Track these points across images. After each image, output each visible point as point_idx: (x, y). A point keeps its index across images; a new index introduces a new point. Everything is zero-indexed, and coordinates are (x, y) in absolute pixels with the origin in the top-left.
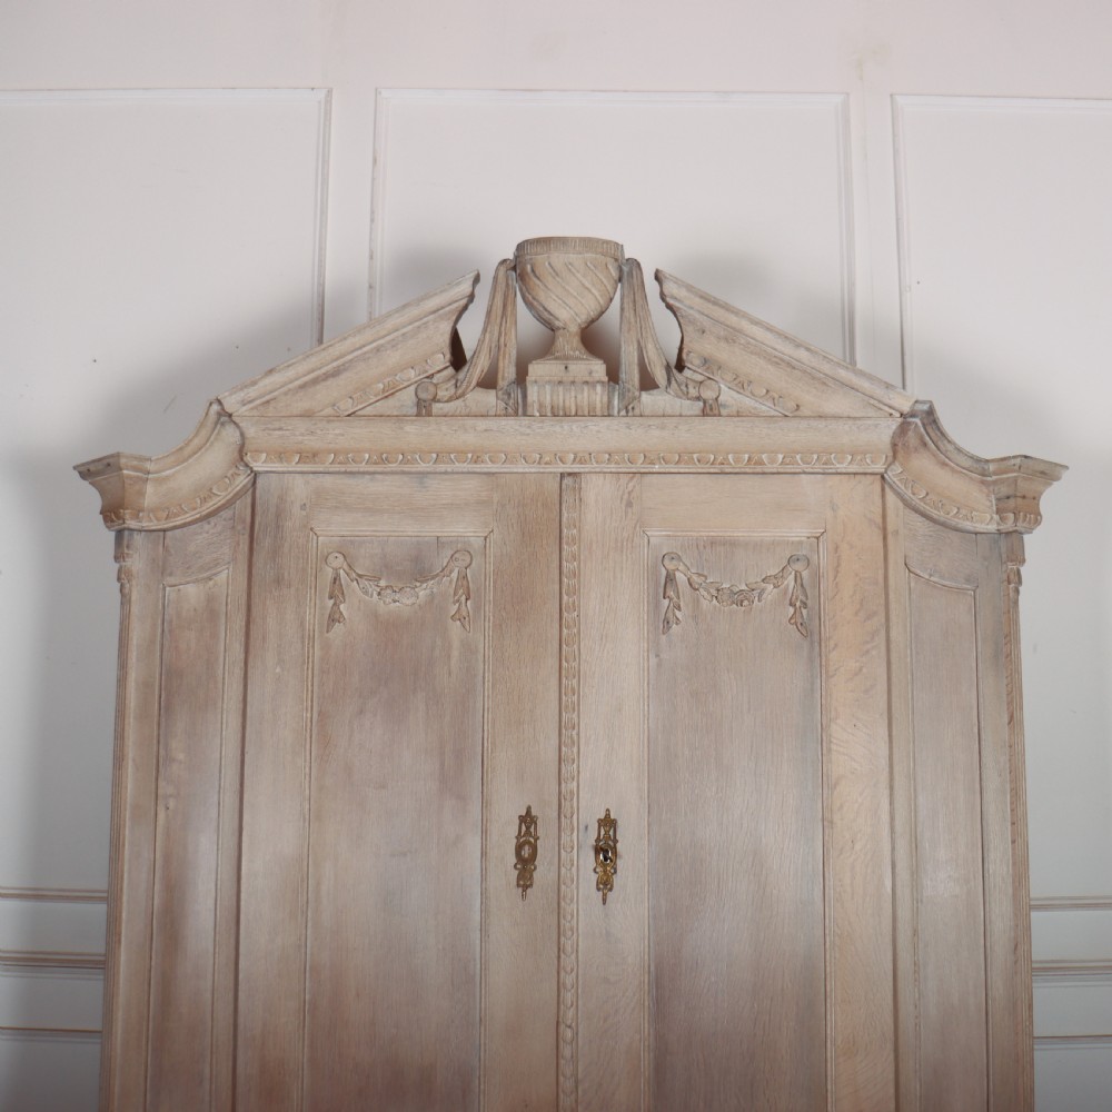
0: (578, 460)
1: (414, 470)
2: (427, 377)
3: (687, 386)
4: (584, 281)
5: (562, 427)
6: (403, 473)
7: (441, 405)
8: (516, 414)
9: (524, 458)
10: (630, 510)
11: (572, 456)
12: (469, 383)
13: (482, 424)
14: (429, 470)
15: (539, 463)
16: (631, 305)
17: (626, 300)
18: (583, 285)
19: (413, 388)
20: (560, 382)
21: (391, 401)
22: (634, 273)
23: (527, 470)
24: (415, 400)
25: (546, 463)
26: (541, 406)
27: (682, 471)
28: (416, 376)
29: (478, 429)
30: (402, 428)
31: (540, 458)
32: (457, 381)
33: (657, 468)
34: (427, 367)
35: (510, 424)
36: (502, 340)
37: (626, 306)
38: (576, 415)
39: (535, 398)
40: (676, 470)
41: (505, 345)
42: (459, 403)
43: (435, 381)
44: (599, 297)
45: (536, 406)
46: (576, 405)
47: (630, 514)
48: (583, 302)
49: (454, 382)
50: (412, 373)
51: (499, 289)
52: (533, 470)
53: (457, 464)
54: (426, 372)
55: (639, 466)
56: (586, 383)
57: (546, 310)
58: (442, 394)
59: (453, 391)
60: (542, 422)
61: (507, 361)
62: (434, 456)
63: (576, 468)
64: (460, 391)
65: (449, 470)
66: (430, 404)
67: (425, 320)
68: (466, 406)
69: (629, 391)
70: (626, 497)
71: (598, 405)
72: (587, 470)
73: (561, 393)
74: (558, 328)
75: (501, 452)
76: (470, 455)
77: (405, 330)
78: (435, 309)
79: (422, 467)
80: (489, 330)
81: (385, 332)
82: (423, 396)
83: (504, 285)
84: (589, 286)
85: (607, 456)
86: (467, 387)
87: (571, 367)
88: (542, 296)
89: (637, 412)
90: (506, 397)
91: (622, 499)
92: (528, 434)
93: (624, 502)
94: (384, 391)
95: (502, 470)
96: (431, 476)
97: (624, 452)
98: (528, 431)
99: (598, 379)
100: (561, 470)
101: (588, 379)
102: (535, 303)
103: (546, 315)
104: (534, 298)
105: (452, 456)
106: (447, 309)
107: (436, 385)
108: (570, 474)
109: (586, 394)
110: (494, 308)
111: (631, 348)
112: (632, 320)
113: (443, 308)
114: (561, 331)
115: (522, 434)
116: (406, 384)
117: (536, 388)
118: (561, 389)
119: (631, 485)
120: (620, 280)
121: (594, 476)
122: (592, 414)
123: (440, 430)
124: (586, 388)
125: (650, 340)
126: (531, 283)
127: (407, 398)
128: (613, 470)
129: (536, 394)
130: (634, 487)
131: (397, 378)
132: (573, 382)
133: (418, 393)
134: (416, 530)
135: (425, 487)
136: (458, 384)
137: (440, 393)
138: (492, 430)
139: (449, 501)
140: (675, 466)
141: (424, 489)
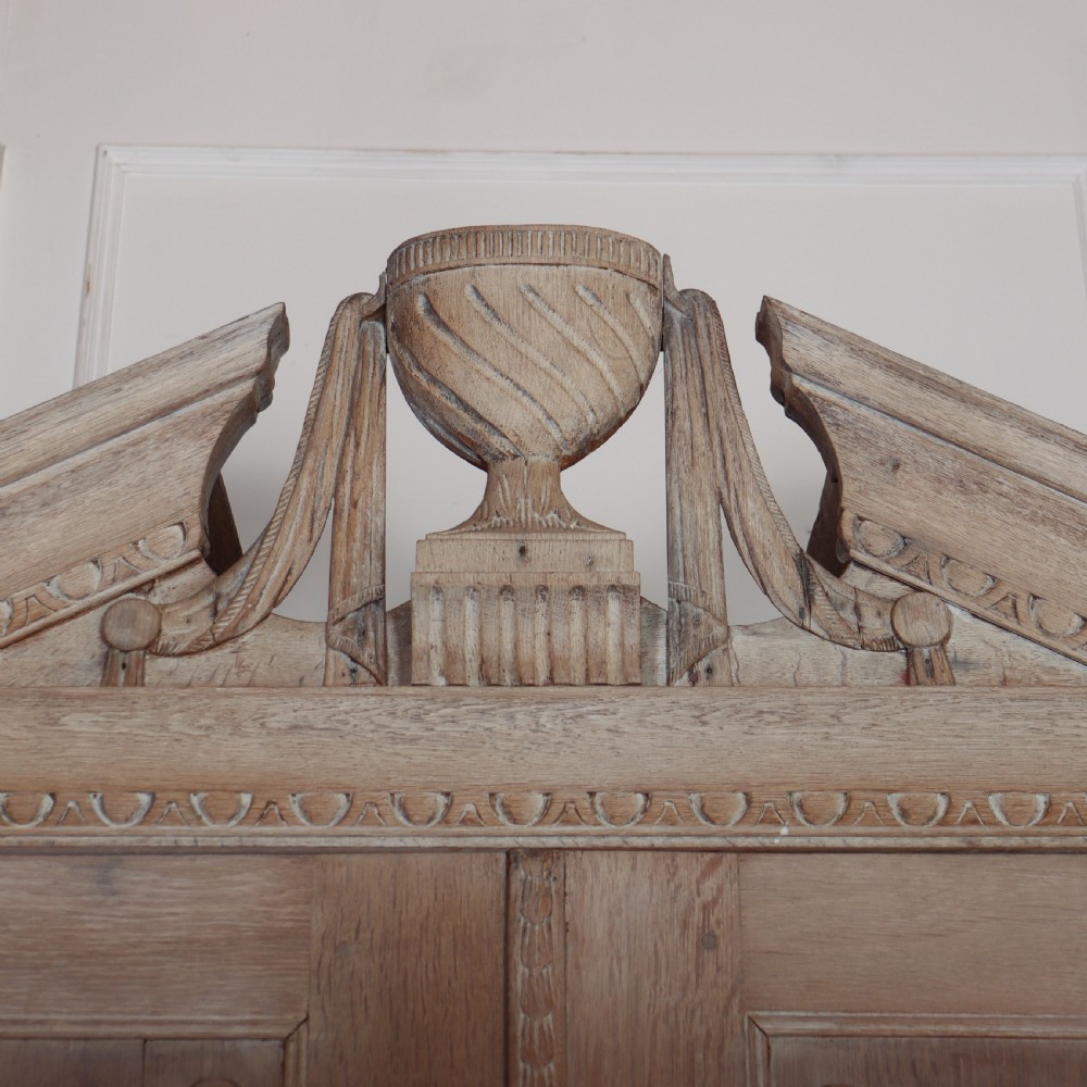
0: (556, 810)
1: (84, 841)
2: (136, 589)
3: (857, 610)
4: (569, 331)
5: (512, 717)
6: (53, 851)
7: (170, 663)
8: (381, 680)
9: (403, 807)
10: (708, 955)
11: (539, 801)
12: (253, 602)
13: (283, 712)
14: (126, 841)
15: (445, 821)
16: (696, 402)
17: (680, 390)
18: (568, 343)
19: (93, 617)
20: (506, 590)
21: (31, 654)
22: (701, 322)
23: (410, 842)
24: (97, 648)
25: (464, 822)
26: (451, 657)
27: (856, 842)
28: (104, 585)
29: (272, 723)
30: (56, 722)
31: (448, 807)
32: (218, 597)
33: (783, 835)
34: (137, 560)
35: (364, 706)
36: (346, 489)
37: (681, 403)
38: (551, 681)
39: (435, 638)
40: (838, 842)
41: (354, 505)
42: (222, 657)
43: (156, 599)
44: (609, 376)
45: (437, 659)
46: (551, 655)
47: (711, 969)
48: (567, 382)
49: (210, 599)
50: (93, 577)
51: (338, 363)
52: (427, 842)
53: (210, 826)
54: (134, 573)
55: (735, 829)
56: (580, 590)
57: (467, 408)
58: (175, 632)
59: (204, 623)
60: (455, 702)
61: (357, 545)
62: (144, 799)
63: (552, 835)
64: (224, 624)
65: (186, 841)
66: (141, 663)
67: (135, 434)
68: (239, 665)
69: (697, 623)
70: (697, 917)
71: (613, 656)
72: (582, 842)
73: (507, 624)
74: (500, 457)
75: (337, 788)
76: (246, 799)
77: (79, 459)
78: (162, 403)
79: (109, 832)
80: (309, 464)
81: (20, 463)
82: (118, 635)
83: (354, 354)
84: (583, 345)
85: (640, 798)
86: (245, 616)
87: (535, 550)
88: (457, 370)
89: (720, 676)
90: (354, 639)
91: (685, 926)
92: (414, 740)
93: (692, 934)
94: (12, 624)
95: (338, 843)
96: (130, 860)
97: (689, 791)
98: (415, 730)
99: (610, 579)
100: (508, 842)
101: (583, 579)
102: (437, 392)
103: (466, 422)
104: (434, 380)
105: (195, 800)
106: (195, 407)
107: (159, 610)
108: (533, 853)
109: (576, 626)
110: (326, 410)
111: (700, 511)
112: (701, 440)
113: (185, 402)
114: (508, 463)
115: (395, 738)
116: (76, 606)
117: (436, 609)
118: (507, 609)
119: (710, 884)
120: (663, 343)
121: (603, 860)
122: (594, 677)
123: (164, 728)
124: (576, 605)
125: (750, 489)
126: (427, 341)
127: (78, 642)
128: (659, 842)
129: (436, 627)
130: (720, 889)
131: (52, 589)
132: (543, 590)
133: (107, 630)
134: (81, 1017)
135: (115, 893)
136: (221, 606)
137: (171, 632)
138: (311, 728)
139: (183, 933)
140: (836, 829)
141: (111, 900)
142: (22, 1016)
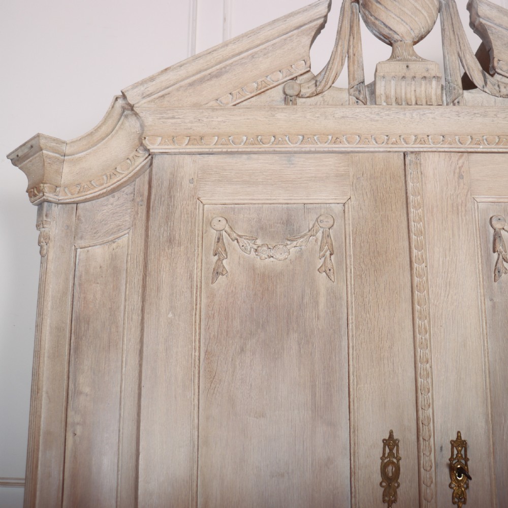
0: (418, 141)
1: (283, 149)
2: (292, 79)
3: (499, 86)
4: (416, 4)
5: (405, 114)
6: (275, 152)
7: (304, 100)
8: (365, 104)
9: (375, 139)
10: (461, 181)
11: (413, 138)
12: (327, 82)
13: (340, 112)
14: (296, 149)
15: (387, 143)
16: (450, 27)
17: (446, 23)
18: (415, 7)
19: (280, 87)
20: (404, 77)
21: (263, 97)
22: (450, 4)
23: (377, 149)
24: (283, 96)
25: (392, 144)
26: (387, 97)
27: (501, 150)
28: (283, 78)
29: (336, 116)
30: (274, 116)
31: (388, 140)
32: (316, 81)
33: (481, 148)
34: (292, 70)
35: (361, 110)
36: (351, 51)
37: (446, 27)
38: (416, 104)
39: (382, 92)
40: (496, 150)
41: (354, 55)
42: (319, 98)
43: (298, 81)
44: (427, 18)
45: (383, 98)
46: (416, 97)
47: (462, 184)
48: (416, 19)
49: (314, 82)
50: (280, 76)
51: (346, 15)
52: (381, 150)
53: (320, 145)
54: (291, 75)
55: (468, 147)
56: (425, 77)
57: (386, 26)
58: (305, 91)
59: (313, 89)
60: (389, 109)
61: (356, 66)
62: (301, 137)
63: (417, 147)
64: (319, 89)
65: (313, 149)
66: (295, 100)
67: (290, 34)
68: (324, 100)
69: (455, 89)
70: (457, 170)
71: (434, 97)
72: (425, 150)
73: (403, 88)
74: (396, 41)
75: (356, 134)
76: (330, 137)
77: (274, 41)
78: (298, 25)
79: (291, 147)
80: (340, 43)
81: (258, 42)
82: (288, 92)
83: (350, 12)
84: (420, 9)
85: (442, 137)
86: (325, 86)
87: (411, 66)
88: (383, 15)
89: (461, 104)
90: (357, 93)
91: (454, 173)
92: (377, 121)
93: (457, 175)
94: (257, 89)
95: (356, 150)
96: (297, 155)
97: (456, 135)
98: (377, 118)
99: (433, 74)
100: (404, 150)
101: (426, 74)
102: (377, 22)
103: (386, 31)
104: (376, 19)
105: (315, 138)
106: (306, 26)
107: (300, 85)
108: (412, 152)
109: (423, 88)
110: (343, 28)
111: (454, 58)
112: (452, 37)
114: (399, 43)
115: (372, 120)
116: (275, 84)
117: (383, 83)
118: (403, 83)
119: (461, 162)
120: (439, 10)
121: (431, 155)
122: (429, 104)
123: (305, 117)
124: (423, 82)
125: (468, 51)
126: (374, 7)
127: (277, 94)
128: (446, 150)
129: (383, 88)
130: (463, 163)
131: (268, 79)
132: (414, 77)
133: (285, 90)
134: (286, 198)
135: (293, 164)
136: (318, 84)
137: (304, 91)
138: (348, 117)
139: (313, 175)
140: (495, 147)
141: (292, 166)
142: (269, 198)
